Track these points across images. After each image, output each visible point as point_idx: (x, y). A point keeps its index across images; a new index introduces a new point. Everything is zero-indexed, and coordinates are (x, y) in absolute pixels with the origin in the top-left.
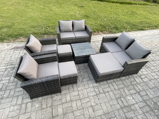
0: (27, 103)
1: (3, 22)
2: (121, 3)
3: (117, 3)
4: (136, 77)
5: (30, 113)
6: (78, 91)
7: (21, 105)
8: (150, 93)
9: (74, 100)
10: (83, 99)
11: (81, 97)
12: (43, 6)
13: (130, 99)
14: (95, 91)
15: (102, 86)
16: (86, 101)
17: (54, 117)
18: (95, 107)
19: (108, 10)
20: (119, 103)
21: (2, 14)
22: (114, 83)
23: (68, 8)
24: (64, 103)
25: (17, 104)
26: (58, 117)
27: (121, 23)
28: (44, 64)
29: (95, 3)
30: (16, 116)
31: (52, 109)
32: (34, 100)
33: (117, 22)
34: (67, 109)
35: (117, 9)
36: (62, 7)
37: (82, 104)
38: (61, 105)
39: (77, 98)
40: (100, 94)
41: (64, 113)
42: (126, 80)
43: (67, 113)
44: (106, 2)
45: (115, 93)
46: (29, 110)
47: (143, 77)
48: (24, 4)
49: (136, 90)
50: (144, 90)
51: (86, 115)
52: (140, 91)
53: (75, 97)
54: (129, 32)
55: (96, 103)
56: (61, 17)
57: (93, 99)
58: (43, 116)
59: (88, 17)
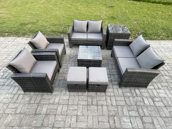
0: (19, 95)
1: (30, 18)
2: (164, 4)
3: (160, 4)
4: (146, 97)
5: (18, 104)
6: (70, 95)
7: (15, 95)
8: (159, 122)
9: (62, 104)
10: (71, 106)
11: (70, 103)
12: (70, 5)
13: (126, 121)
14: (87, 100)
15: (98, 97)
16: (73, 109)
17: (37, 114)
18: (80, 117)
19: (143, 12)
20: (109, 122)
21: (32, 11)
22: (114, 97)
23: (95, 8)
24: (50, 104)
25: (12, 93)
26: (40, 116)
27: (154, 28)
28: (43, 61)
29: (129, 3)
30: (7, 103)
31: (38, 106)
32: (27, 93)
33: (150, 27)
34: (52, 110)
35: (156, 10)
36: (89, 7)
37: (68, 110)
38: (47, 105)
39: (65, 103)
40: (92, 105)
41: (47, 113)
42: (130, 98)
43: (50, 115)
44: (144, 2)
45: (110, 109)
46: (19, 101)
47: (157, 99)
48: (54, 3)
49: (139, 113)
50: (150, 116)
51: (66, 123)
52: (144, 116)
53: (64, 101)
54: (161, 41)
55: (83, 114)
56: (84, 17)
57: (81, 109)
58: (28, 110)
59: (114, 19)
